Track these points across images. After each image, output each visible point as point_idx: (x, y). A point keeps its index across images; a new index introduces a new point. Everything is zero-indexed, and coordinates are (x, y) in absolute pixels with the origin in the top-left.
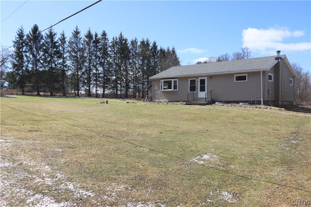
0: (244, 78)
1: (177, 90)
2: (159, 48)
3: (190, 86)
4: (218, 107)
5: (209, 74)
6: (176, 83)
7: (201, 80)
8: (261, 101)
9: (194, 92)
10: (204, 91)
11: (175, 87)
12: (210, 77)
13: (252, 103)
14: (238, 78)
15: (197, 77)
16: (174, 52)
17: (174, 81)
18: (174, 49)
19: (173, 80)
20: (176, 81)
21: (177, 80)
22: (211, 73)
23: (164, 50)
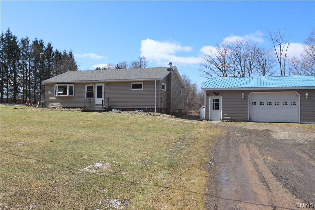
0: (139, 86)
1: (73, 95)
2: (54, 50)
3: (87, 92)
4: (115, 114)
5: (106, 81)
6: (72, 89)
7: (98, 86)
8: (155, 109)
9: (91, 98)
10: (101, 97)
11: (71, 93)
12: (108, 84)
13: (147, 110)
14: (135, 86)
15: (94, 83)
16: (71, 55)
17: (70, 86)
18: (71, 52)
19: (68, 86)
20: (72, 87)
21: (73, 85)
22: (108, 80)
23: (61, 53)
